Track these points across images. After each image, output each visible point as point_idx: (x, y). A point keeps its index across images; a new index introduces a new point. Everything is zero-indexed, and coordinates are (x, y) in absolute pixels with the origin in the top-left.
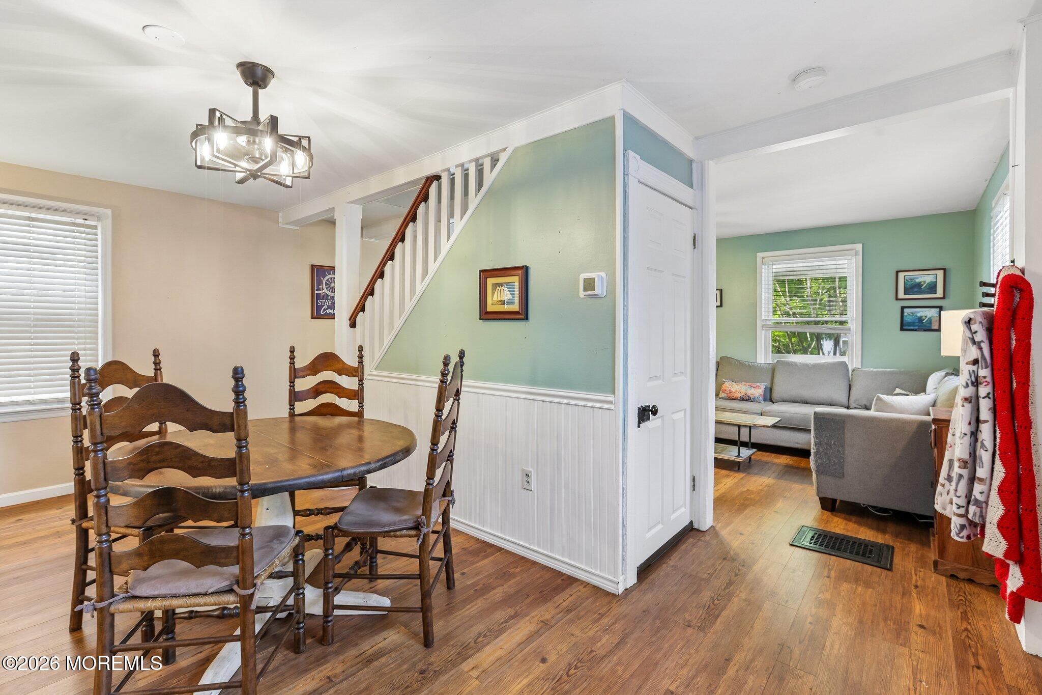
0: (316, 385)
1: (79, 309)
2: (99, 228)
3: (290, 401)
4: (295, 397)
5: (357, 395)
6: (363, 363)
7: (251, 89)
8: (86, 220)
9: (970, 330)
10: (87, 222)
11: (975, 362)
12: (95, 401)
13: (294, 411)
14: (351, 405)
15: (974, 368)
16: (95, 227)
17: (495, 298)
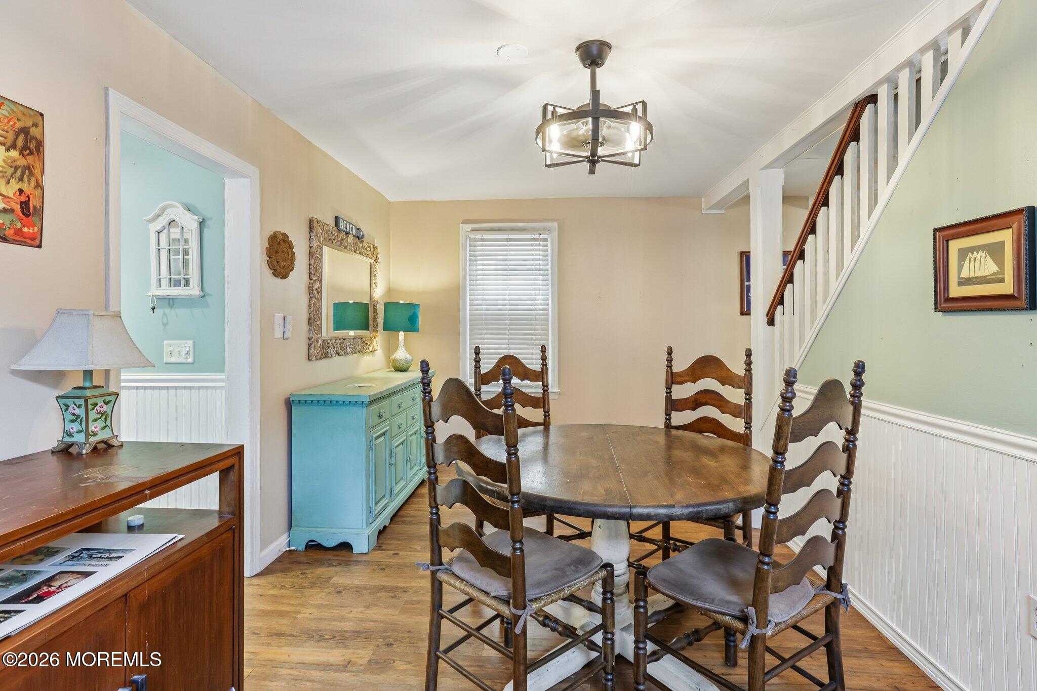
0: (695, 394)
1: (536, 310)
2: (549, 240)
3: (666, 409)
4: (672, 405)
5: (745, 412)
6: (752, 372)
7: (589, 71)
8: (541, 234)
10: (541, 236)
12: (427, 389)
13: (670, 422)
14: (736, 425)
16: (546, 240)
17: (965, 274)
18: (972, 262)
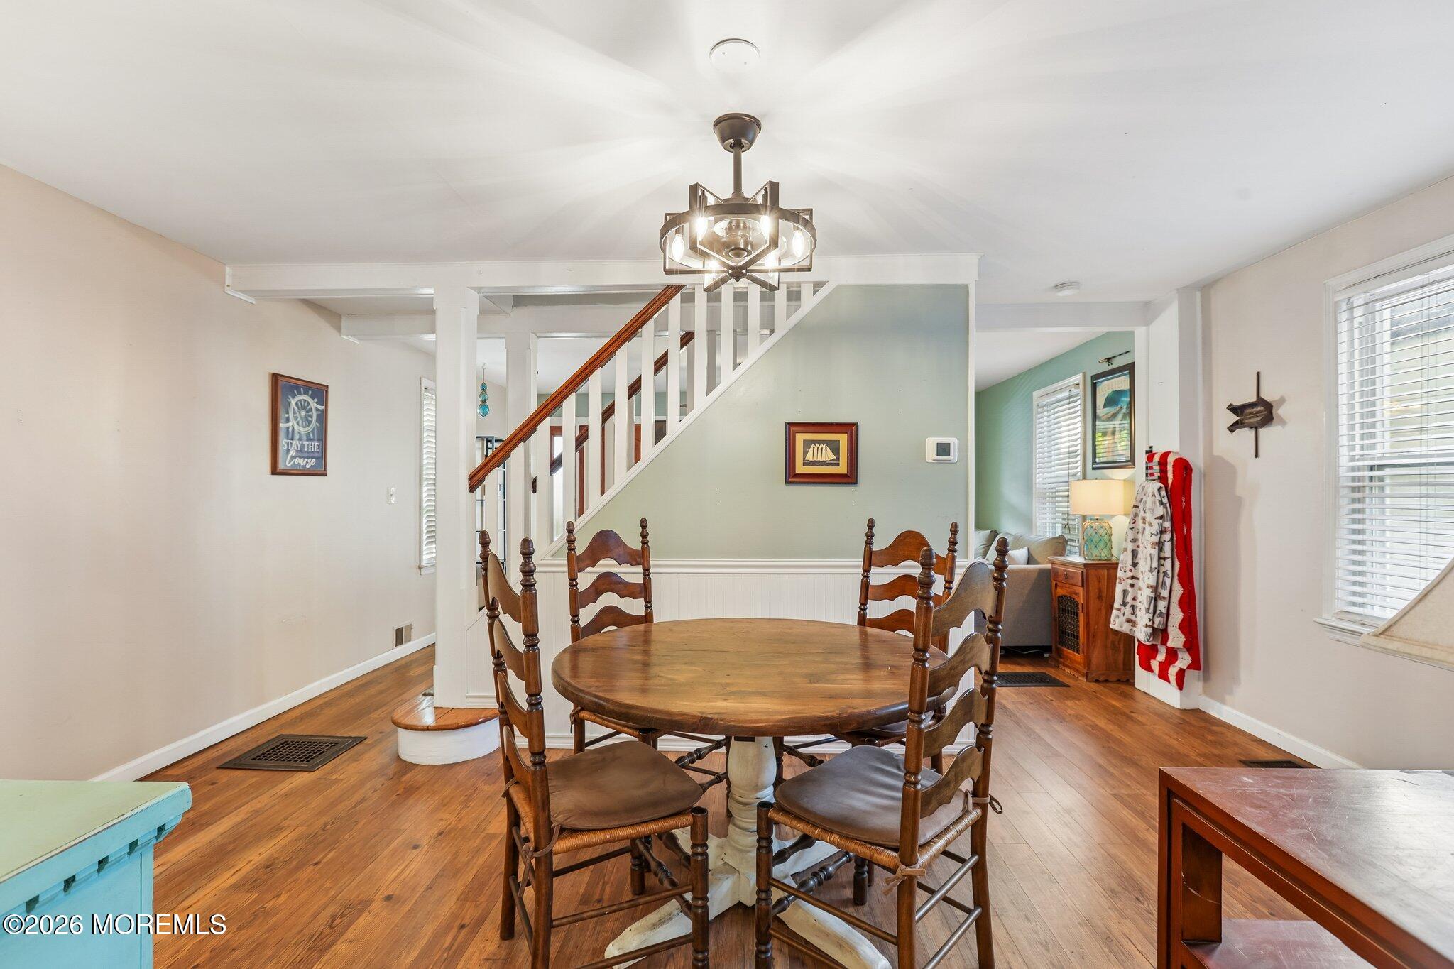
5: (644, 591)
6: (648, 544)
9: (1160, 494)
11: (1162, 517)
15: (1160, 521)
17: (809, 457)
18: (820, 451)
